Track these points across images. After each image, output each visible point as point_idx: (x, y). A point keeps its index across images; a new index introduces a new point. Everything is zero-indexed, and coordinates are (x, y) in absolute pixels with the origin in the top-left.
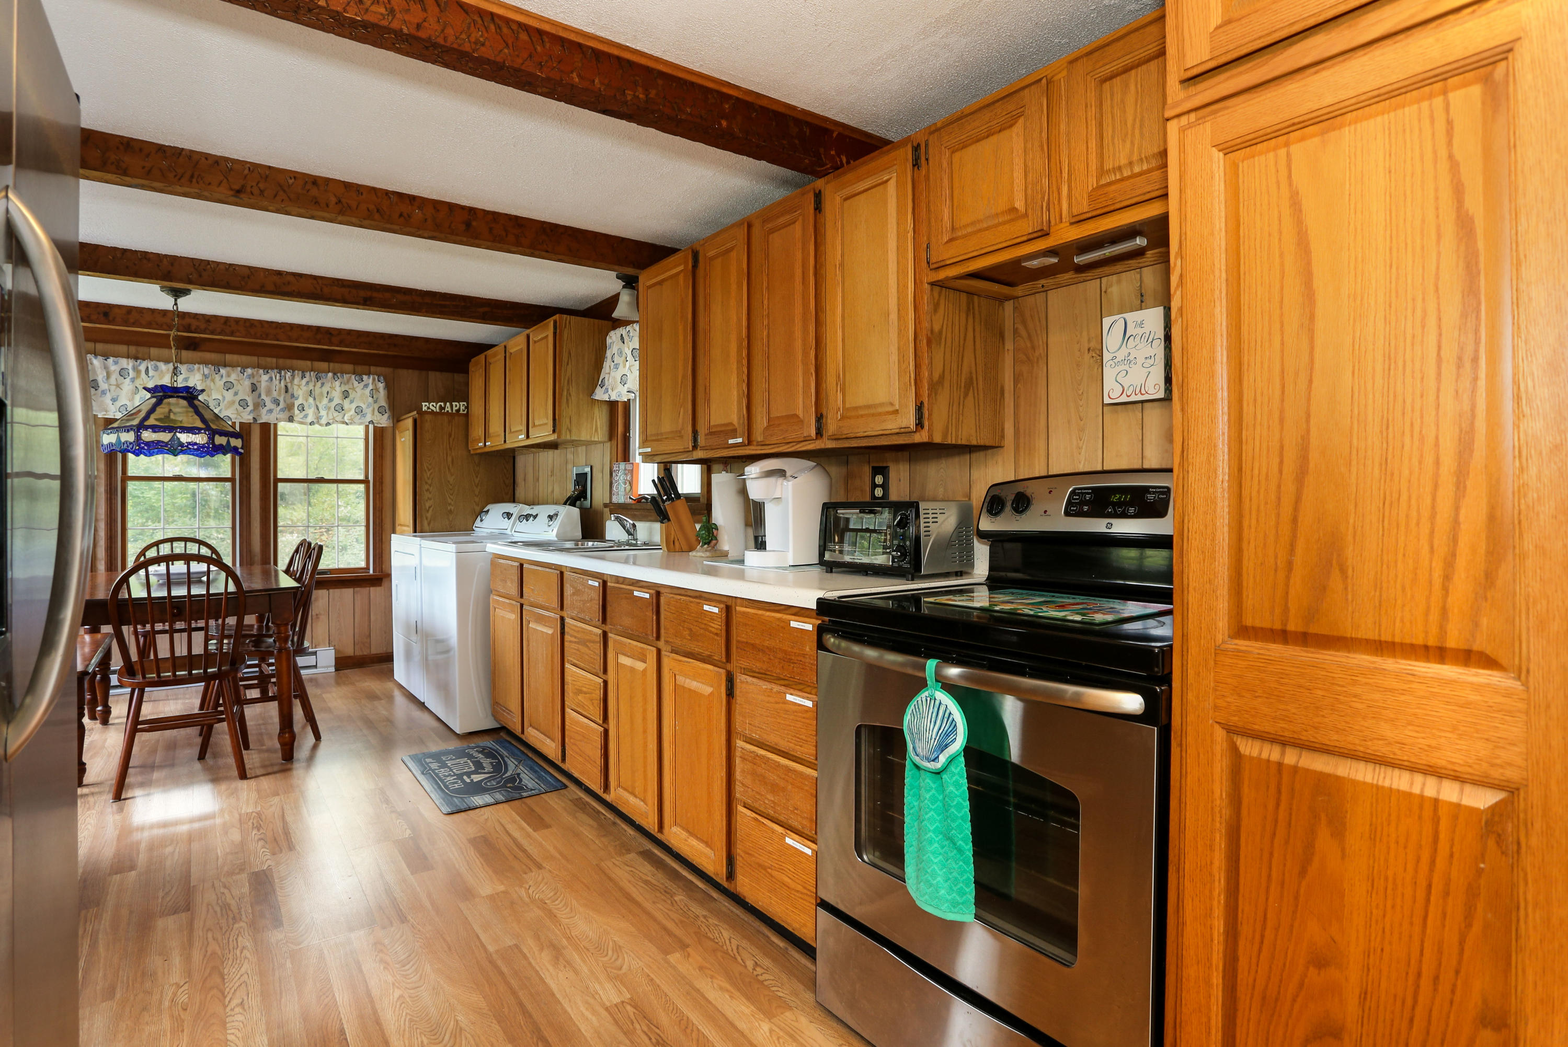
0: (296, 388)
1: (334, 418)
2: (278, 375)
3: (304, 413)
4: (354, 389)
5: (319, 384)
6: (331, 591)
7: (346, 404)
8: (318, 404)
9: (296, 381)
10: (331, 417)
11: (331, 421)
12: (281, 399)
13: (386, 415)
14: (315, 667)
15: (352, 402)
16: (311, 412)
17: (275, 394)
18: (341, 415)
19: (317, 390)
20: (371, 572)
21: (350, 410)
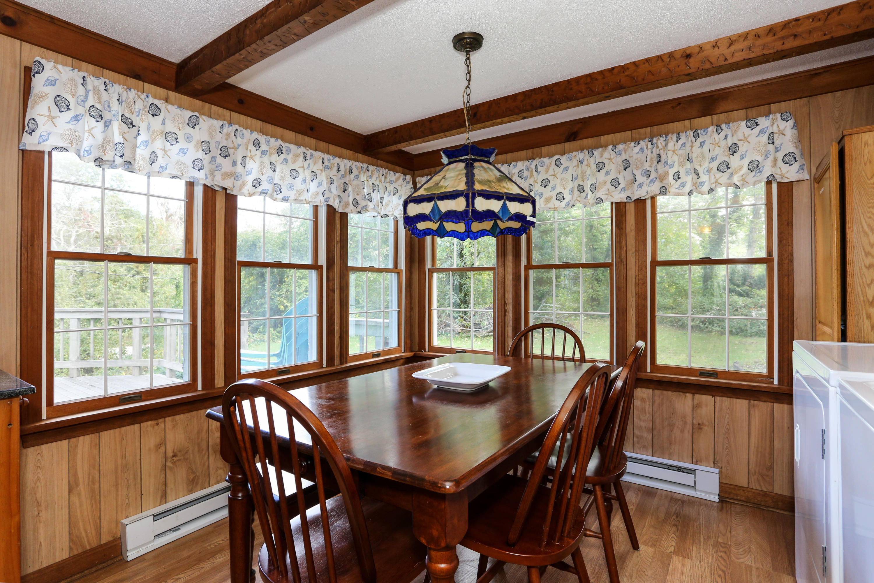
0: (670, 154)
1: (716, 182)
2: (650, 146)
3: (680, 181)
4: (745, 139)
5: (698, 144)
6: (718, 399)
7: (735, 161)
8: (697, 167)
9: (671, 145)
10: (713, 180)
11: (713, 186)
12: (652, 170)
13: (796, 166)
14: (694, 487)
15: (743, 157)
16: (688, 180)
17: (647, 166)
18: (726, 175)
19: (696, 152)
20: (776, 382)
21: (740, 168)
